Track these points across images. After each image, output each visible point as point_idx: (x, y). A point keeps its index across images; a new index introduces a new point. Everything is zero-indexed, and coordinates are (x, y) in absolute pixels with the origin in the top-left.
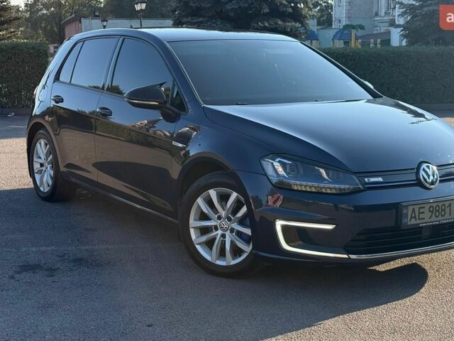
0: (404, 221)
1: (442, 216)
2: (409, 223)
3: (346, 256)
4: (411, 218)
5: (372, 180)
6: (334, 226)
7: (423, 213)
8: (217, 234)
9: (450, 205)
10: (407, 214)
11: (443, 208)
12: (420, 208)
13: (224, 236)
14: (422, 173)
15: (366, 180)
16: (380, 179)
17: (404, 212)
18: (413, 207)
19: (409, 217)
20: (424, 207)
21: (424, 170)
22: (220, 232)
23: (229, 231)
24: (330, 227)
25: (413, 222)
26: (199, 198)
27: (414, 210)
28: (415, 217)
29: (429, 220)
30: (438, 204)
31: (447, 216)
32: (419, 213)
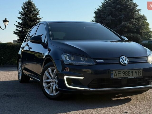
0: (112, 76)
1: (129, 76)
2: (114, 77)
3: (88, 89)
4: (115, 75)
5: (99, 61)
6: (84, 77)
7: (120, 74)
8: (51, 84)
9: (132, 71)
10: (113, 74)
11: (129, 72)
12: (118, 72)
13: (53, 85)
14: (121, 59)
15: (97, 61)
16: (103, 61)
17: (111, 72)
18: (116, 71)
19: (114, 75)
20: (120, 72)
21: (122, 58)
22: (52, 83)
23: (55, 83)
24: (82, 78)
25: (116, 77)
26: (46, 71)
27: (116, 72)
28: (116, 75)
29: (123, 77)
30: (130, 70)
31: (131, 76)
32: (118, 74)
